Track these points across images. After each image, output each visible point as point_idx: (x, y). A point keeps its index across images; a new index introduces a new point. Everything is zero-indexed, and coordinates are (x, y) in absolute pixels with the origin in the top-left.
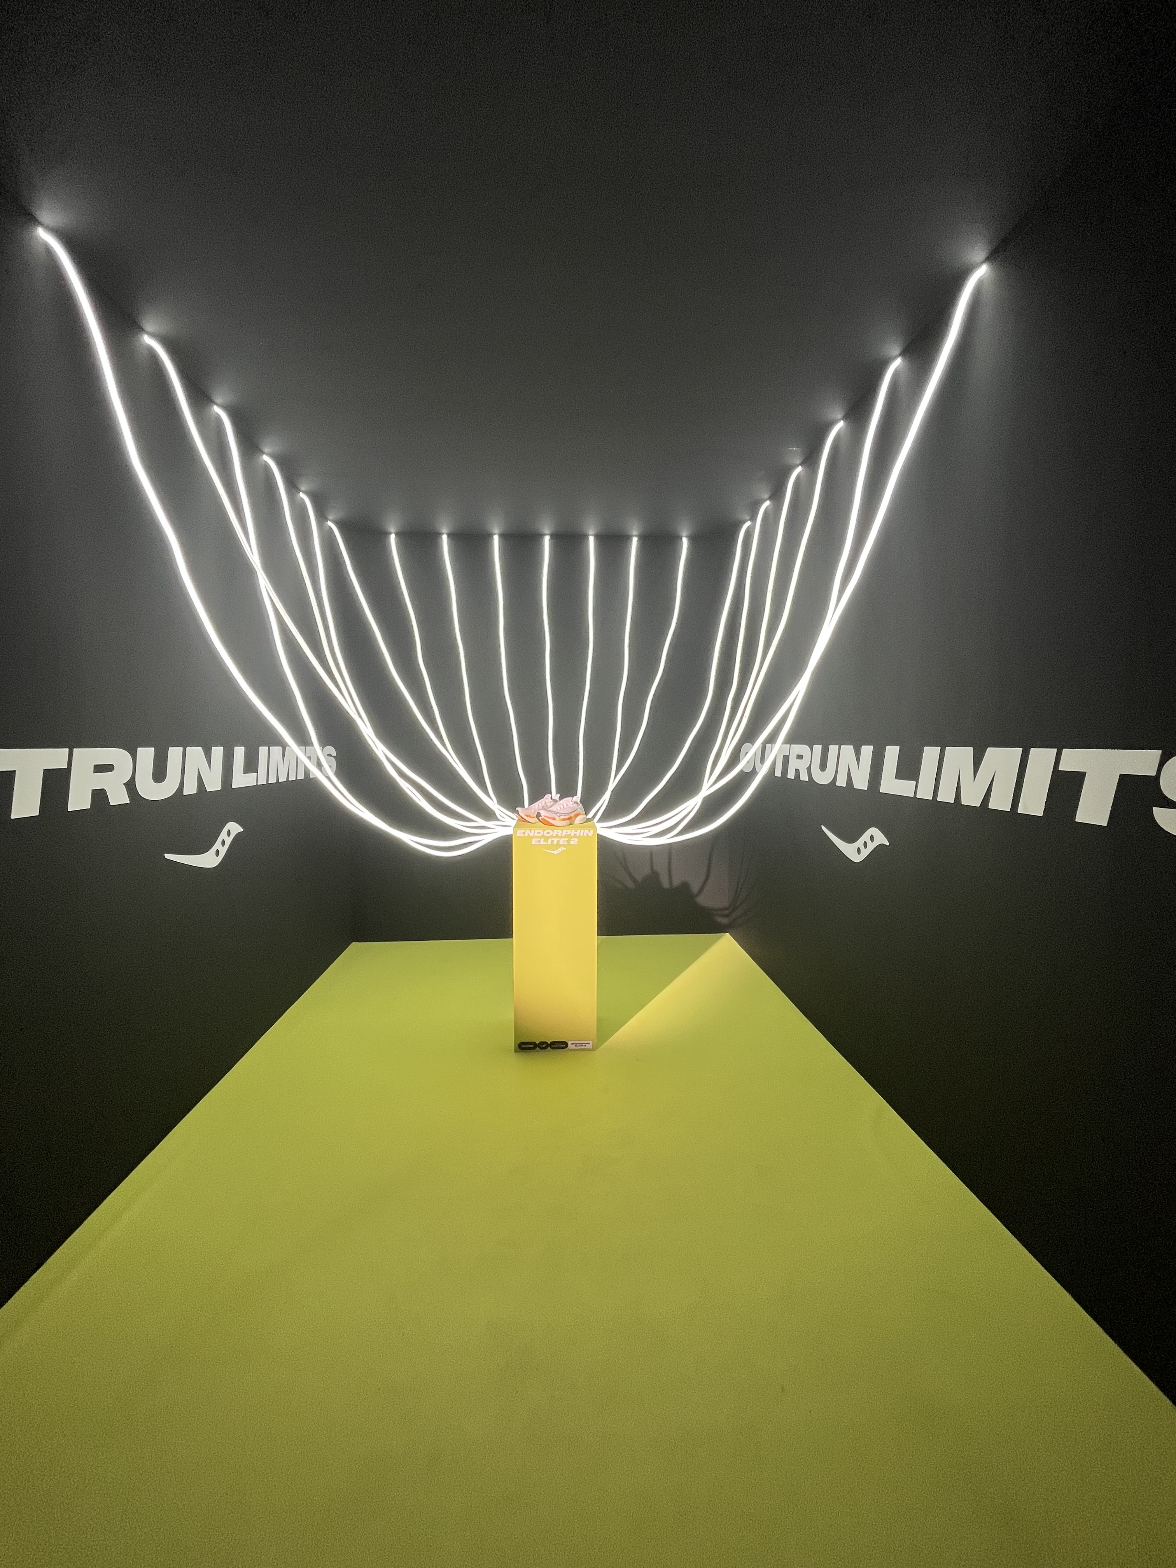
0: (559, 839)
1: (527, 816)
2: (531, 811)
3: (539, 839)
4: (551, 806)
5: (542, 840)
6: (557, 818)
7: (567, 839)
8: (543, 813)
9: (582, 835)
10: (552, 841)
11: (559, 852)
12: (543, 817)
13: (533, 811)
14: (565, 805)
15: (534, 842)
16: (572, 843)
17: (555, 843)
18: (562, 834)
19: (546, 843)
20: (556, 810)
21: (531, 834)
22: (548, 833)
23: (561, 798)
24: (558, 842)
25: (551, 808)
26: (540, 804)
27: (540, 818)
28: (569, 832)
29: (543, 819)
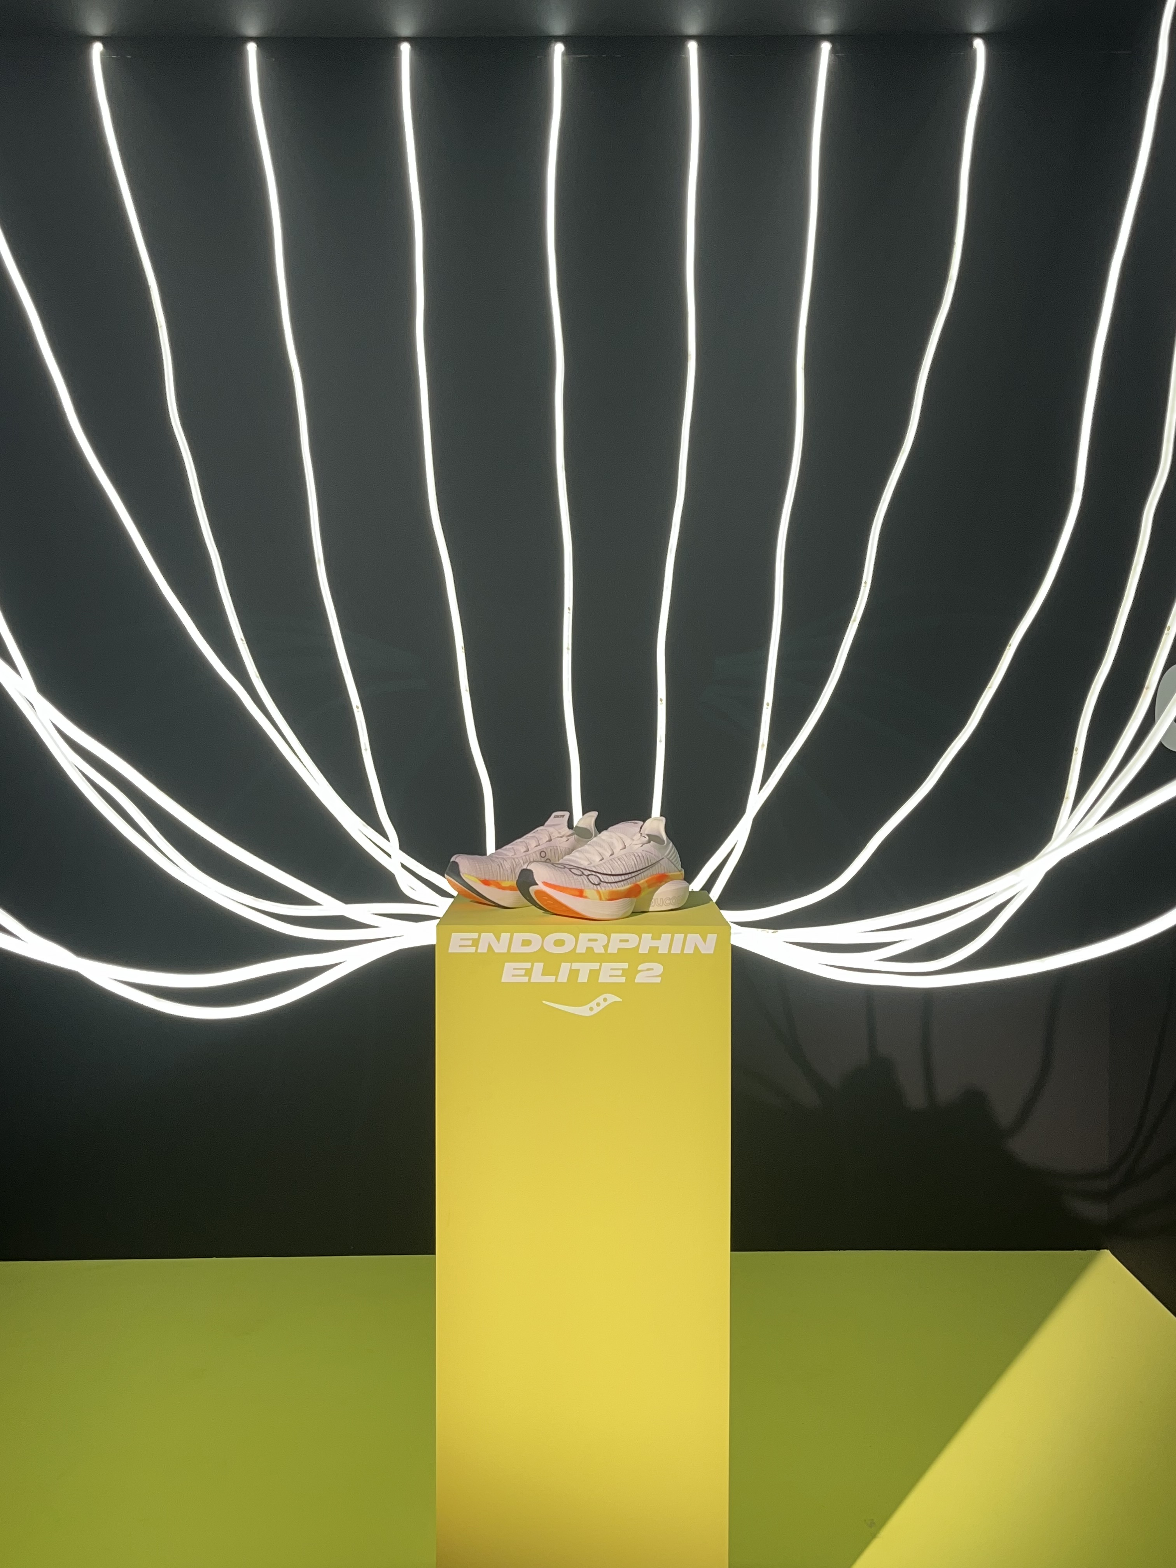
0: (596, 966)
1: (486, 882)
2: (500, 866)
3: (528, 965)
4: (570, 851)
5: (539, 967)
6: (590, 892)
7: (625, 966)
8: (541, 874)
9: (676, 950)
10: (574, 973)
11: (597, 1010)
12: (541, 887)
13: (507, 865)
14: (618, 846)
15: (510, 973)
16: (639, 979)
17: (583, 978)
18: (606, 947)
19: (552, 979)
20: (584, 864)
21: (500, 948)
22: (560, 943)
23: (602, 825)
24: (594, 974)
25: (567, 857)
26: (533, 843)
27: (532, 889)
28: (633, 938)
29: (540, 893)
